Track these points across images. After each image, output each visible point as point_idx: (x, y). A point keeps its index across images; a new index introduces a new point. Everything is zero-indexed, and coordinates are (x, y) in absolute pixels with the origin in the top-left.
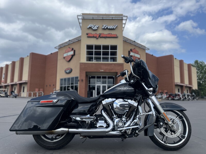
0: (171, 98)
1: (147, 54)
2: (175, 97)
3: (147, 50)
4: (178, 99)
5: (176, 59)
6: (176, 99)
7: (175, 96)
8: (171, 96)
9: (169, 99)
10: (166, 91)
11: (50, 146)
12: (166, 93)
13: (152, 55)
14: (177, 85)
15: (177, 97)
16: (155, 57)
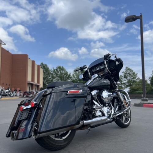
0: (26, 96)
1: (2, 49)
2: (30, 95)
3: (3, 44)
4: (32, 96)
5: (29, 59)
6: (30, 96)
7: (29, 93)
8: (26, 94)
9: (24, 96)
10: (18, 89)
11: (62, 145)
12: (19, 91)
13: (8, 51)
14: (29, 84)
15: (32, 94)
16: (10, 54)
